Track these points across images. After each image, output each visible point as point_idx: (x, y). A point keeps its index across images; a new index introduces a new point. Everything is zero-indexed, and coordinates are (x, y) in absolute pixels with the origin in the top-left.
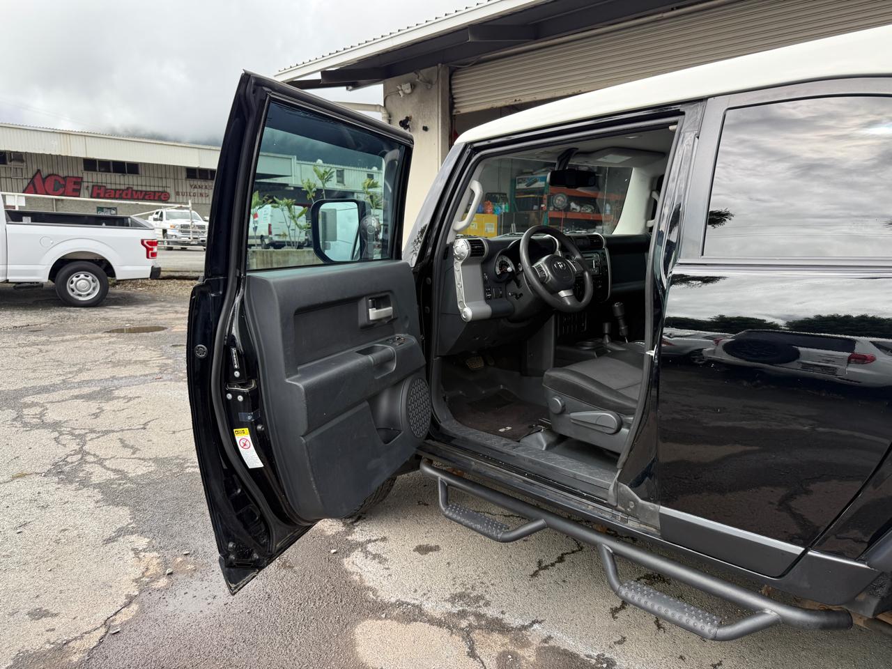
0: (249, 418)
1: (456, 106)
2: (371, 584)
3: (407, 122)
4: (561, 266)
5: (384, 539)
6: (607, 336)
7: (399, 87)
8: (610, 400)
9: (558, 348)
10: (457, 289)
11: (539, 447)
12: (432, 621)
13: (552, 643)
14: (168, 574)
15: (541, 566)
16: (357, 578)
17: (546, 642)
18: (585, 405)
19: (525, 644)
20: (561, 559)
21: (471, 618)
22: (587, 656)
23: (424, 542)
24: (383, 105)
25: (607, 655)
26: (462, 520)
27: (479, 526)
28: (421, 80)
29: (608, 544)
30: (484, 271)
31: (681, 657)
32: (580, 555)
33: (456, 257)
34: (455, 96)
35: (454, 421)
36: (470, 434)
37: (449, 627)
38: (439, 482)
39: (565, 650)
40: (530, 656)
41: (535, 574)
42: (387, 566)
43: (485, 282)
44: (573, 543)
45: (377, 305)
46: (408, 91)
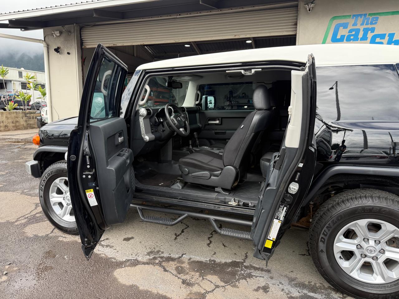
0: (94, 184)
1: (84, 44)
2: (111, 256)
3: (58, 50)
4: (179, 119)
5: (107, 239)
6: (190, 145)
7: (53, 32)
8: (206, 167)
9: (174, 151)
10: (141, 129)
11: (179, 188)
12: (144, 263)
13: (192, 260)
14: (6, 274)
15: (177, 236)
16: (103, 255)
17: (190, 260)
18: (197, 170)
19: (183, 263)
20: (183, 231)
21: (159, 259)
22: (206, 261)
23: (126, 236)
24: (43, 40)
25: (212, 259)
26: (153, 221)
27: (161, 222)
28: (65, 30)
29: (212, 217)
30: (150, 121)
31: (235, 254)
32: (189, 229)
33: (141, 116)
34: (83, 40)
35: (140, 183)
36: (150, 187)
37: (152, 264)
38: (138, 209)
39: (197, 261)
40: (186, 266)
41: (176, 239)
42: (114, 249)
43: (151, 125)
44: (185, 225)
45: (120, 136)
46: (58, 35)
